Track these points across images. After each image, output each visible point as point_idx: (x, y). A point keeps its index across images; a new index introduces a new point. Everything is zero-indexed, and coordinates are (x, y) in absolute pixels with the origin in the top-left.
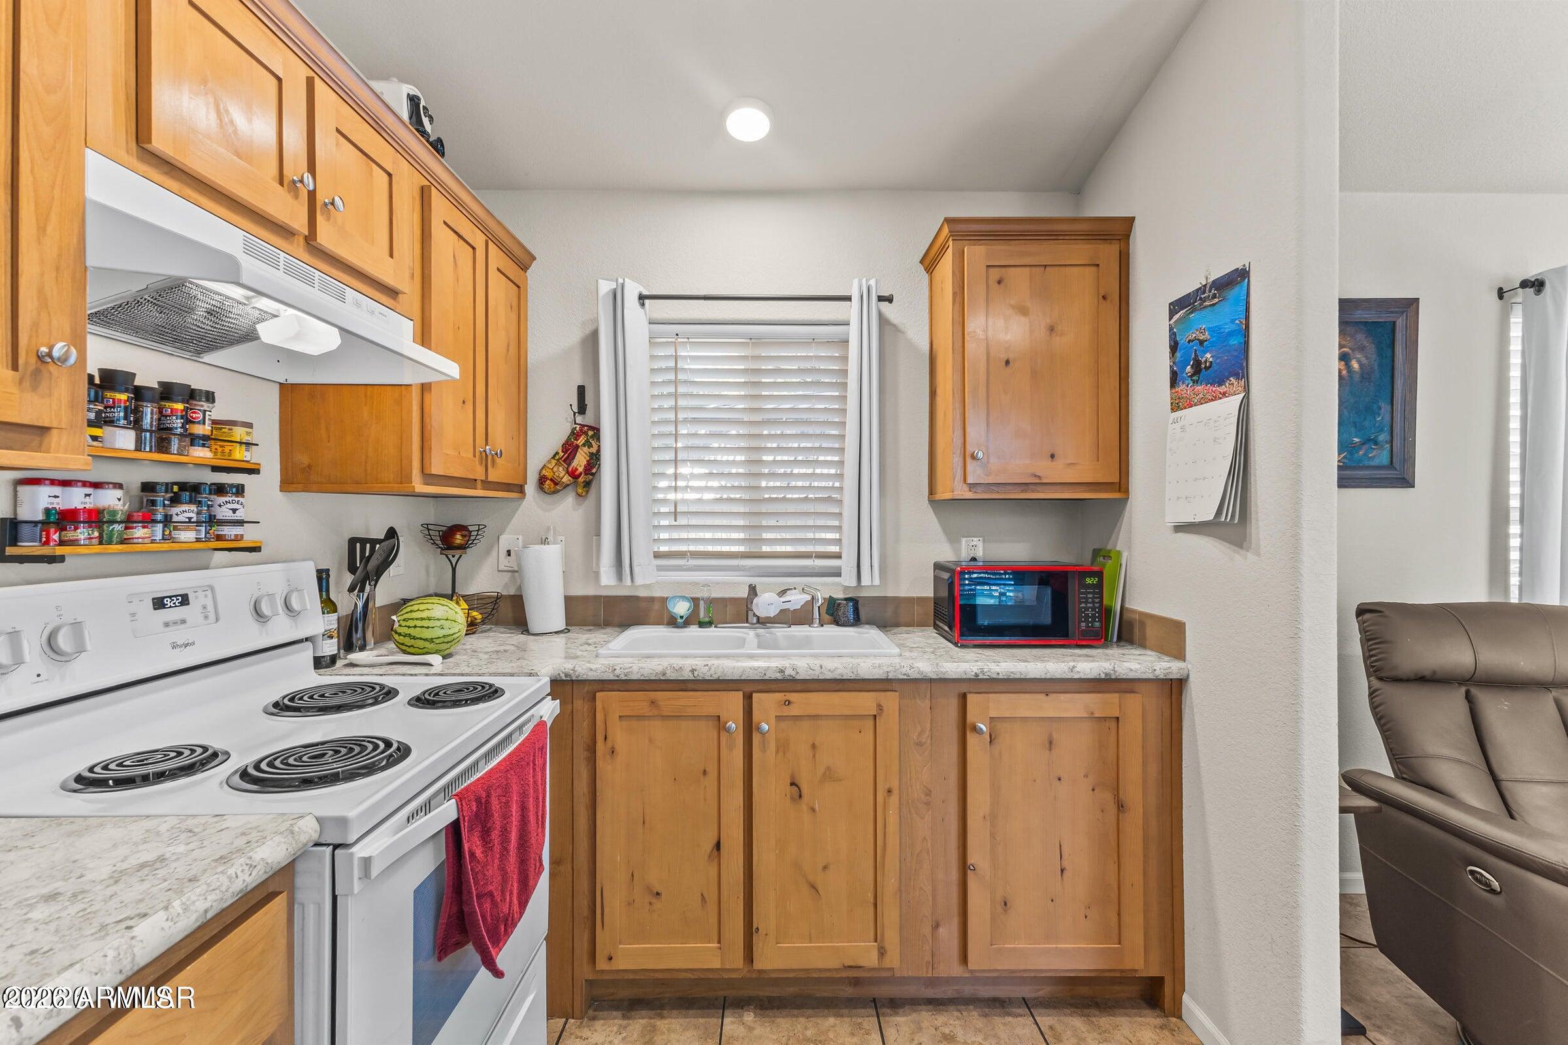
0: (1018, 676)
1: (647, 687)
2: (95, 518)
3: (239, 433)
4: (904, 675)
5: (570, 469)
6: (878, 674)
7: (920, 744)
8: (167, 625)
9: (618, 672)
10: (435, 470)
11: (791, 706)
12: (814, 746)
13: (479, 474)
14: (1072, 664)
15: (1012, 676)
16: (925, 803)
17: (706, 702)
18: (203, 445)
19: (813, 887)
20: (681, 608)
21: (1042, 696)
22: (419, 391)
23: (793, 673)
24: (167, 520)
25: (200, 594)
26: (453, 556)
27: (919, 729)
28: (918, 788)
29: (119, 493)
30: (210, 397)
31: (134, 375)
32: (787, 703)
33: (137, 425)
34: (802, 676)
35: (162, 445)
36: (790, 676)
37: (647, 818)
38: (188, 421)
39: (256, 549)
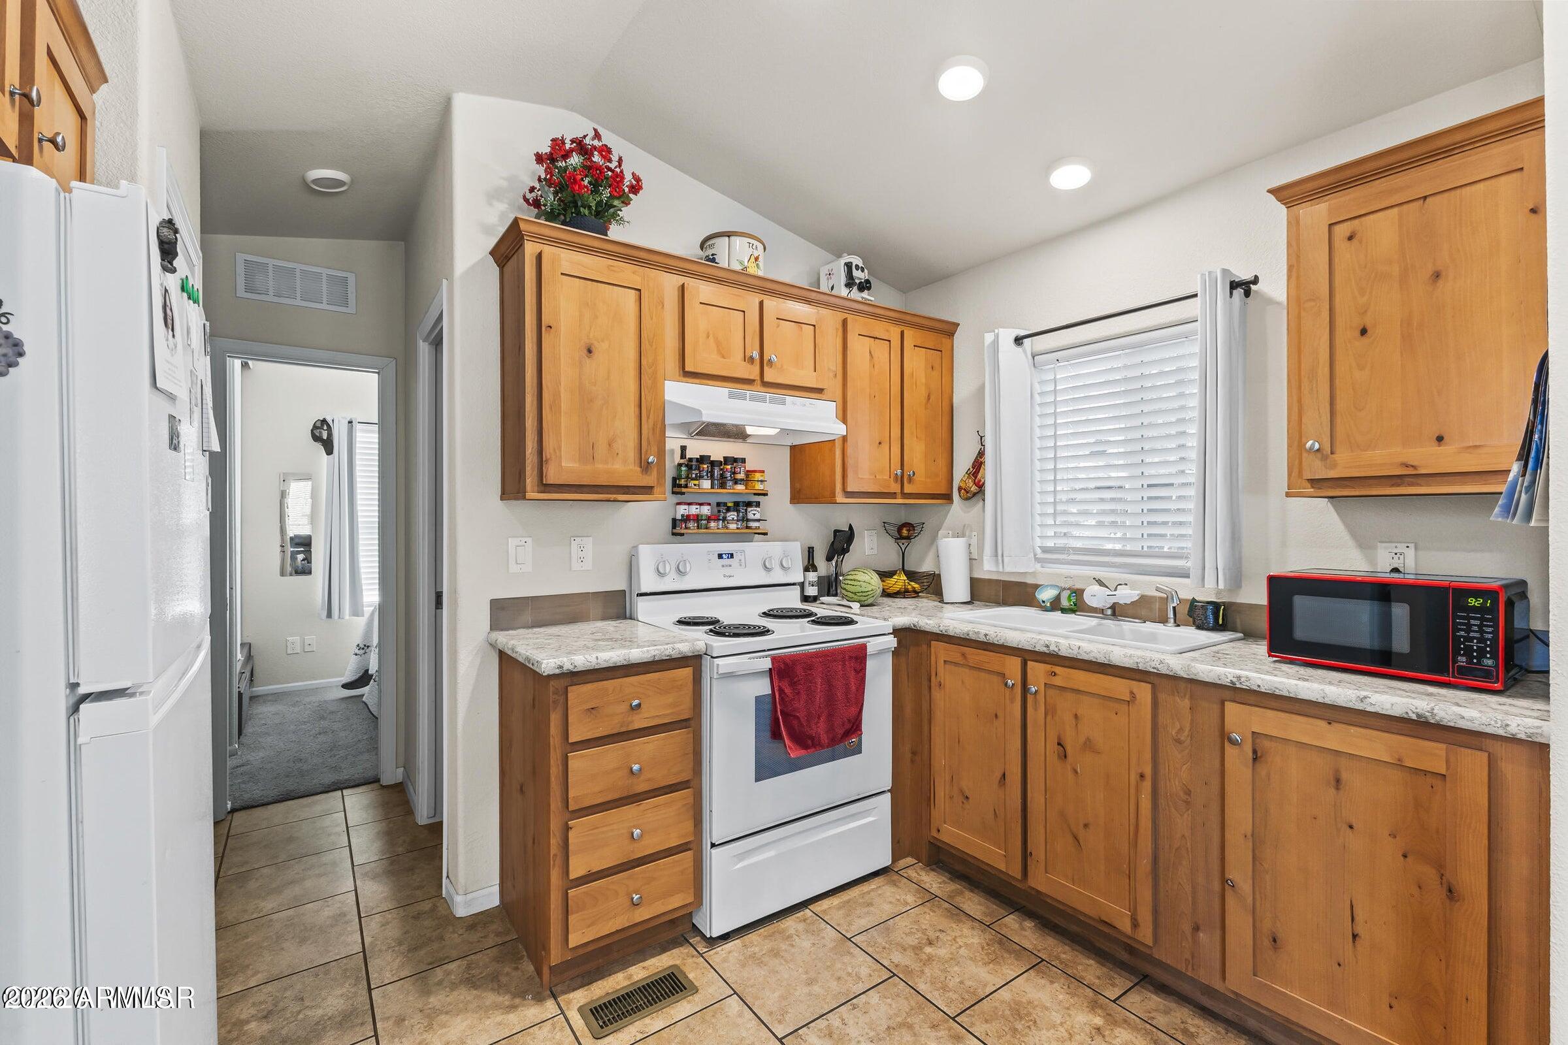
0: (1285, 693)
1: (962, 643)
2: (697, 518)
3: (758, 476)
4: (1154, 668)
5: (976, 481)
6: (1128, 663)
7: (1178, 741)
8: (723, 566)
9: (941, 628)
10: (849, 489)
11: (1056, 677)
12: (1076, 716)
13: (895, 488)
14: (1364, 693)
15: (1277, 692)
16: (1186, 802)
17: (993, 660)
18: (740, 484)
19: (1076, 838)
20: (1046, 595)
21: (1322, 724)
22: (841, 442)
23: (1056, 649)
24: (724, 519)
25: (739, 554)
26: (903, 544)
27: (1178, 726)
28: (1177, 784)
29: (709, 507)
30: (743, 461)
31: (710, 456)
32: (1053, 674)
33: (712, 478)
34: (1063, 653)
35: (723, 485)
36: (1053, 651)
37: (961, 740)
38: (734, 473)
39: (765, 534)
